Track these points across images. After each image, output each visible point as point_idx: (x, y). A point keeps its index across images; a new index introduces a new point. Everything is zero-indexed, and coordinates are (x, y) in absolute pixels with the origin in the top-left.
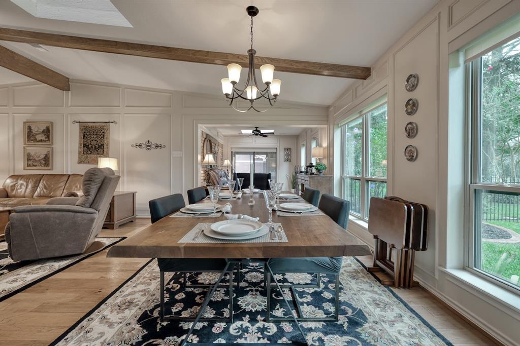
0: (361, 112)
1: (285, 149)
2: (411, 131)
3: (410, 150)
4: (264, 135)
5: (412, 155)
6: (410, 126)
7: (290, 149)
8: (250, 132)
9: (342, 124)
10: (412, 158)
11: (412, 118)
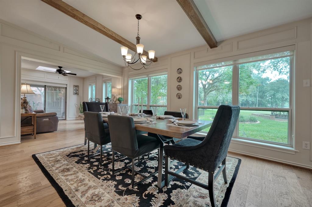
0: (148, 75)
1: (74, 86)
2: (179, 88)
3: (179, 95)
4: (65, 74)
5: (179, 96)
6: (179, 86)
7: (78, 86)
8: (54, 70)
9: (133, 78)
10: (179, 98)
11: (179, 84)
